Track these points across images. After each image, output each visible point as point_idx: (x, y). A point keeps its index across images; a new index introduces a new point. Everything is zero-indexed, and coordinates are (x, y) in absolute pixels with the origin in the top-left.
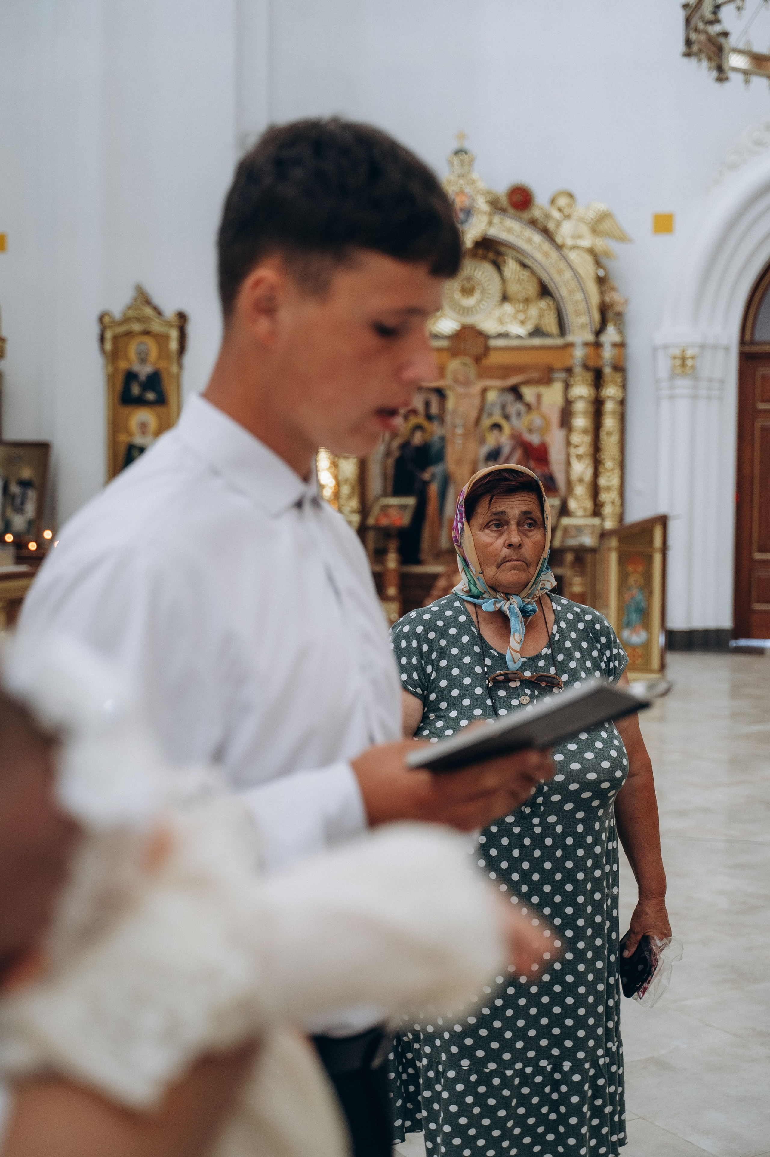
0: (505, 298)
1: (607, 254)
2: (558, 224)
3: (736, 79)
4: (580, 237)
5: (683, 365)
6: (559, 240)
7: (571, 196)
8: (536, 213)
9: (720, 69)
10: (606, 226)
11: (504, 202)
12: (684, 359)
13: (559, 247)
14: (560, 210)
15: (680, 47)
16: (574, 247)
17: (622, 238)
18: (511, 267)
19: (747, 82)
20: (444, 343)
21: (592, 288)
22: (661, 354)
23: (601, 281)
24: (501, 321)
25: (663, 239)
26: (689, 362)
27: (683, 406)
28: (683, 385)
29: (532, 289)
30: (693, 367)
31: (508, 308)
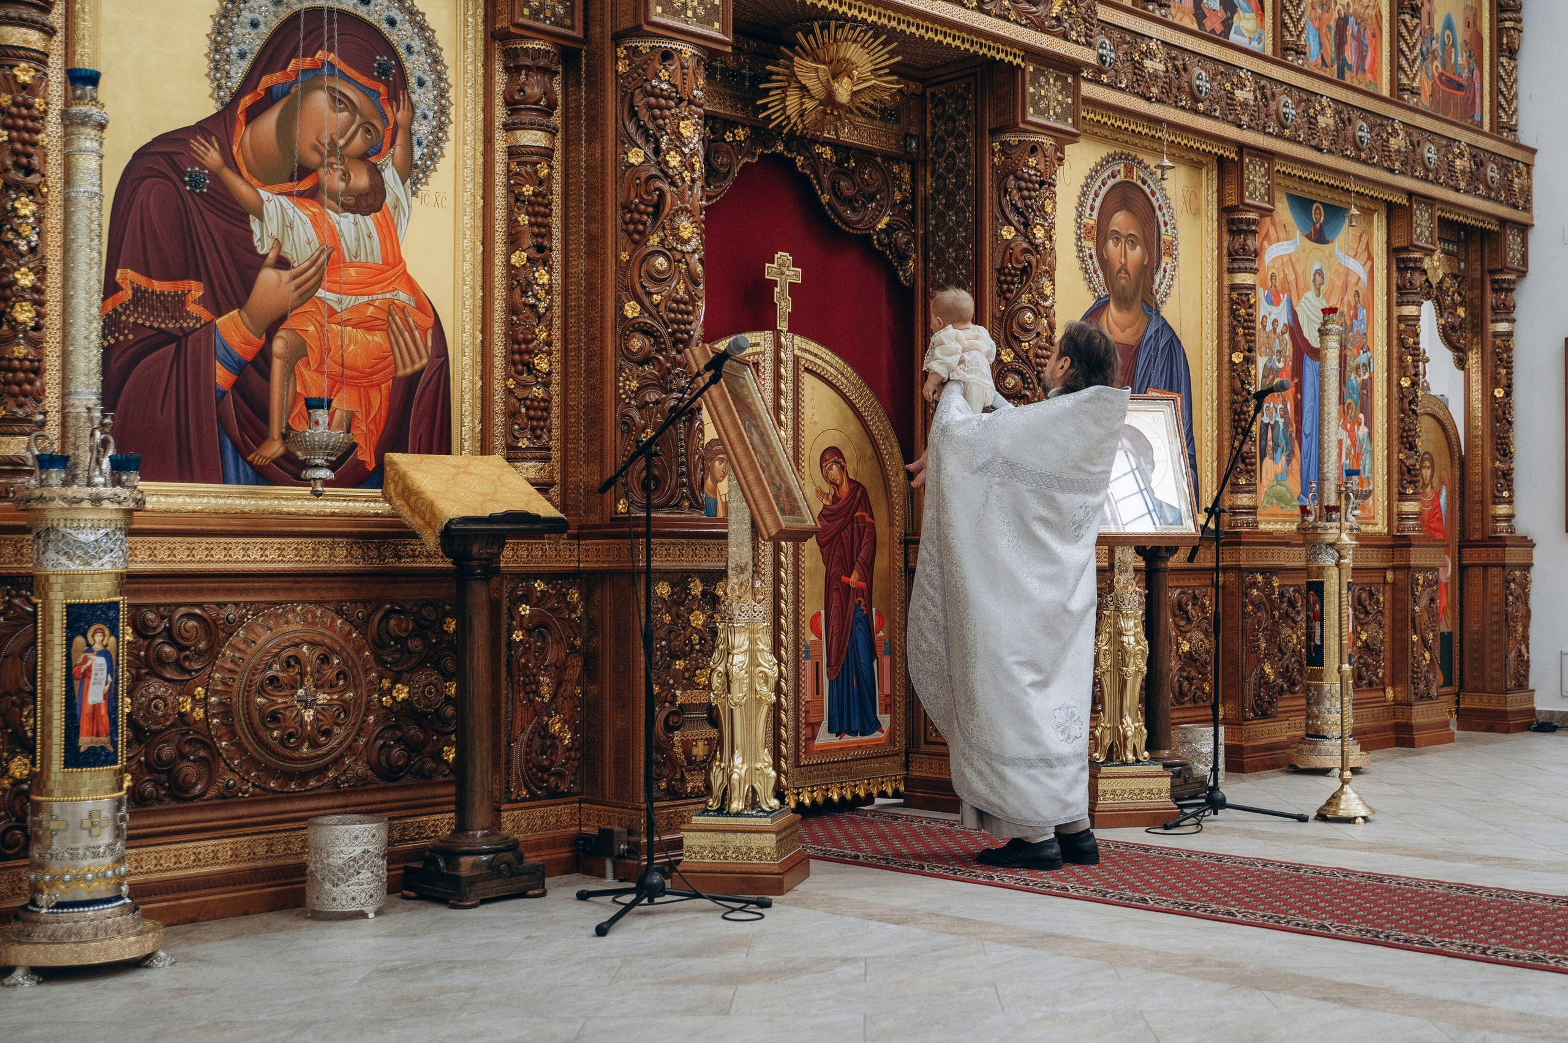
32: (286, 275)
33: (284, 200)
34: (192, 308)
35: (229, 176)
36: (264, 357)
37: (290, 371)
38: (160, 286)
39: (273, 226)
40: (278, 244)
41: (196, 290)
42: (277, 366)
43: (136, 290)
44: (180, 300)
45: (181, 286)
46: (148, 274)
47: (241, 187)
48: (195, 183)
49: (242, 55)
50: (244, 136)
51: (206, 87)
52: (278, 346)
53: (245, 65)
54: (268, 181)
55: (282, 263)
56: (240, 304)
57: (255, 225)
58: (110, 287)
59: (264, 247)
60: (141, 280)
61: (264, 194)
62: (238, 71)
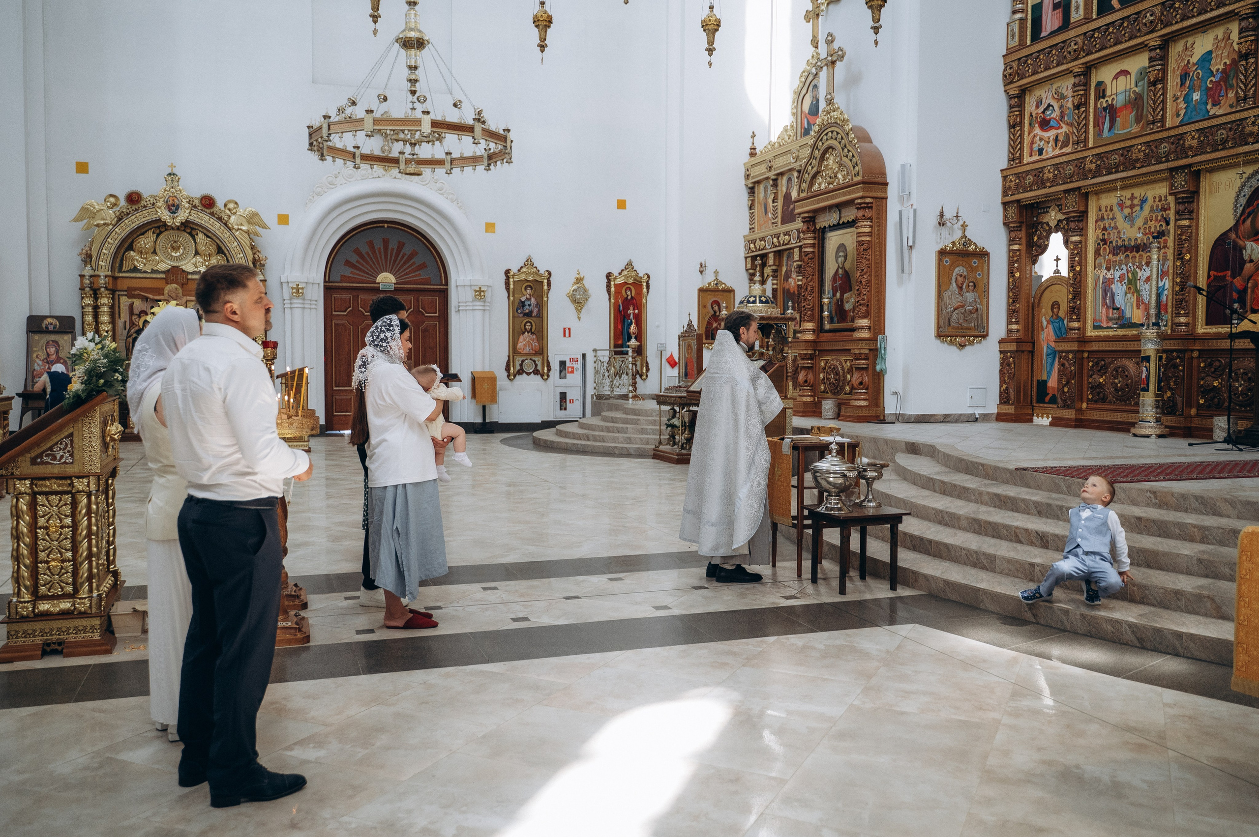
0: (197, 253)
1: (257, 234)
2: (229, 217)
3: (329, 158)
4: (242, 225)
5: (298, 292)
6: (230, 226)
7: (236, 203)
8: (215, 210)
9: (322, 155)
10: (255, 220)
11: (197, 202)
12: (298, 289)
13: (230, 229)
14: (229, 210)
15: (307, 146)
16: (239, 229)
17: (265, 227)
18: (200, 237)
19: (334, 161)
20: (163, 276)
21: (249, 252)
22: (285, 285)
23: (252, 247)
24: (195, 265)
25: (283, 227)
26: (300, 291)
27: (297, 313)
28: (297, 302)
29: (213, 249)
30: (303, 293)
31: (199, 258)
32: (1252, 264)
33: (1252, 243)
34: (1229, 278)
35: (1238, 240)
36: (1245, 289)
37: (1253, 292)
38: (1220, 274)
39: (1249, 251)
40: (1250, 256)
41: (1229, 273)
42: (1249, 290)
43: (1215, 276)
44: (1225, 276)
45: (1225, 273)
46: (1217, 271)
47: (1241, 243)
48: (1229, 244)
49: (1241, 206)
50: (1241, 228)
51: (1232, 217)
52: (1250, 285)
53: (1242, 208)
54: (1248, 239)
55: (1251, 261)
56: (1239, 275)
57: (1244, 252)
58: (1209, 276)
59: (1246, 257)
60: (1215, 273)
61: (1247, 243)
62: (1239, 211)
